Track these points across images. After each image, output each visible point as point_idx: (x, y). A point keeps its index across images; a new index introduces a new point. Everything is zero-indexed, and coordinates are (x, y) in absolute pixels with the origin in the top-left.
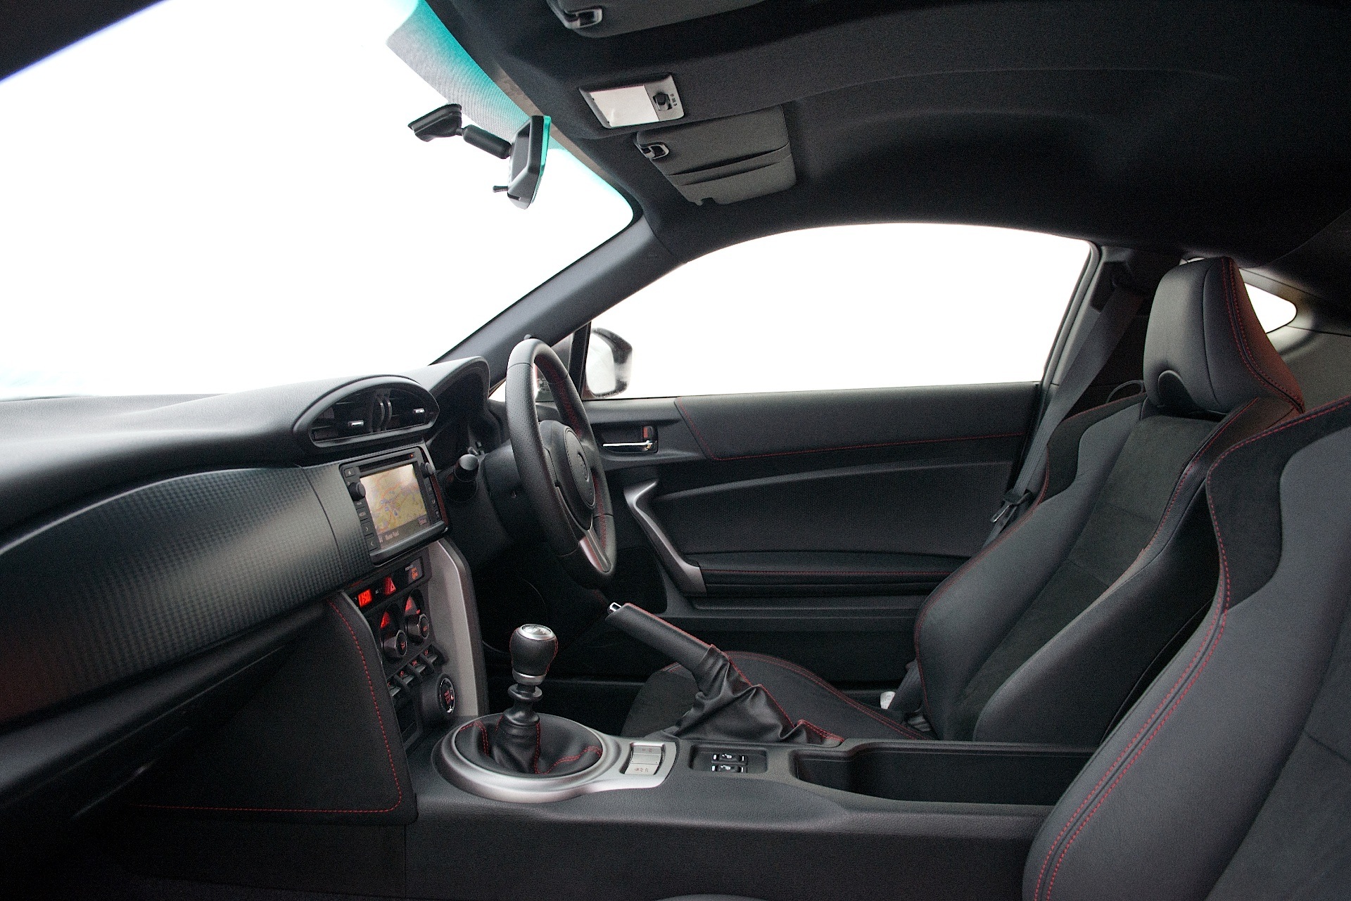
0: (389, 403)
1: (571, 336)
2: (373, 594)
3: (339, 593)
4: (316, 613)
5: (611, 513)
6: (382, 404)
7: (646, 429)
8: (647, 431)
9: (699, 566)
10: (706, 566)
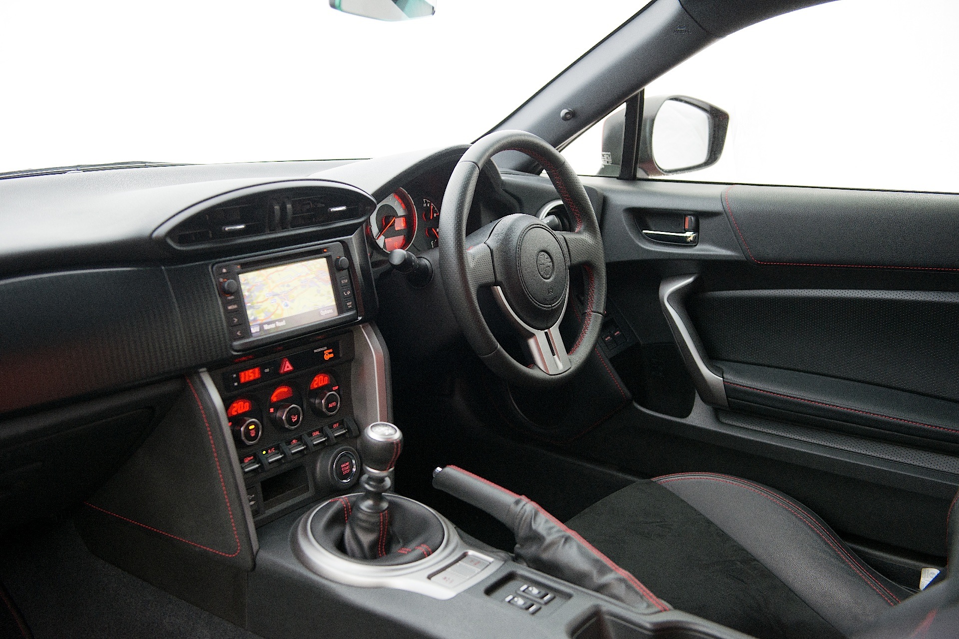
0: (289, 206)
1: (624, 106)
2: (262, 372)
3: (198, 374)
4: (169, 387)
5: (602, 312)
6: (277, 207)
7: (688, 218)
8: (689, 220)
9: (723, 377)
10: (729, 377)
